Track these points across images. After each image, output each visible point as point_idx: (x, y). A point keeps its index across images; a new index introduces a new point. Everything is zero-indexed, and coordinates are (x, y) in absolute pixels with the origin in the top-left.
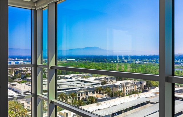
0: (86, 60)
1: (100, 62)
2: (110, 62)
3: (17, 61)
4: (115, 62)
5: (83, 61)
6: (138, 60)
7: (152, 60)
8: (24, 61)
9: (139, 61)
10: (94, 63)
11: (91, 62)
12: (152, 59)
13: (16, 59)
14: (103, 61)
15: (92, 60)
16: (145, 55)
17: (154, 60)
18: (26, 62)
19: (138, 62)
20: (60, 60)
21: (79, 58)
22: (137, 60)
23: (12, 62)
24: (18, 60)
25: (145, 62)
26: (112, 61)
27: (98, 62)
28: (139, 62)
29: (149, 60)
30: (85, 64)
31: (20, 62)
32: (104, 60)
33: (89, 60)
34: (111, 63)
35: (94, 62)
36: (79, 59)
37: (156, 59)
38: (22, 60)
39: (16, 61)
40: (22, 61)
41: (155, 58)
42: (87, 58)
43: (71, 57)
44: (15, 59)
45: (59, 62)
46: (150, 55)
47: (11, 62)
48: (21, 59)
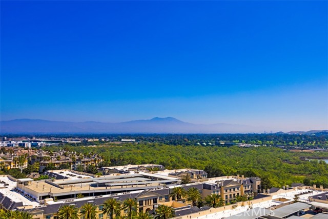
0: (153, 141)
1: (179, 144)
2: (196, 145)
3: (34, 141)
4: (203, 145)
5: (149, 143)
6: (243, 141)
7: (268, 142)
8: (47, 142)
9: (246, 143)
10: (168, 146)
11: (163, 144)
12: (267, 140)
13: (34, 139)
14: (183, 142)
15: (164, 142)
16: (256, 133)
17: (271, 142)
18: (50, 144)
19: (243, 146)
20: (109, 141)
21: (143, 137)
22: (241, 142)
23: (26, 143)
24: (37, 140)
25: (255, 146)
26: (199, 144)
27: (175, 144)
28: (245, 145)
29: (262, 141)
30: (152, 148)
31: (39, 144)
32: (185, 141)
33: (159, 141)
34: (197, 147)
35: (167, 144)
36: (142, 139)
37: (273, 140)
38: (43, 140)
39: (32, 142)
40: (43, 142)
41: (272, 137)
42: (156, 137)
43: (129, 136)
44: (32, 138)
45: (107, 144)
46: (263, 133)
47: (24, 144)
48: (41, 138)
